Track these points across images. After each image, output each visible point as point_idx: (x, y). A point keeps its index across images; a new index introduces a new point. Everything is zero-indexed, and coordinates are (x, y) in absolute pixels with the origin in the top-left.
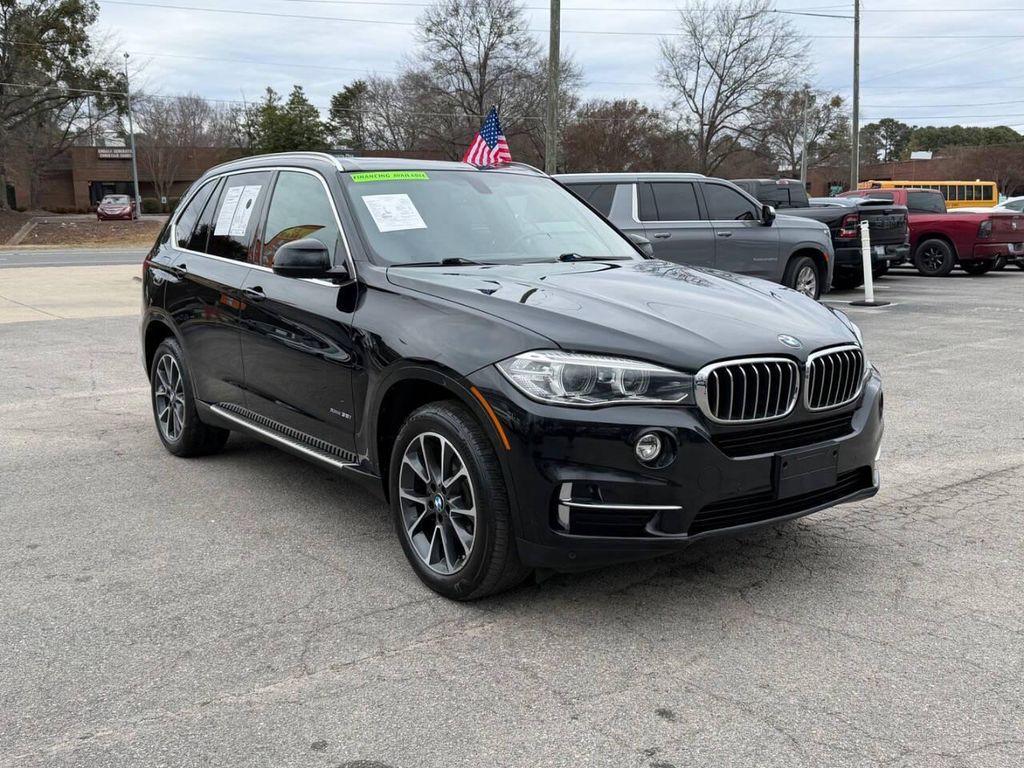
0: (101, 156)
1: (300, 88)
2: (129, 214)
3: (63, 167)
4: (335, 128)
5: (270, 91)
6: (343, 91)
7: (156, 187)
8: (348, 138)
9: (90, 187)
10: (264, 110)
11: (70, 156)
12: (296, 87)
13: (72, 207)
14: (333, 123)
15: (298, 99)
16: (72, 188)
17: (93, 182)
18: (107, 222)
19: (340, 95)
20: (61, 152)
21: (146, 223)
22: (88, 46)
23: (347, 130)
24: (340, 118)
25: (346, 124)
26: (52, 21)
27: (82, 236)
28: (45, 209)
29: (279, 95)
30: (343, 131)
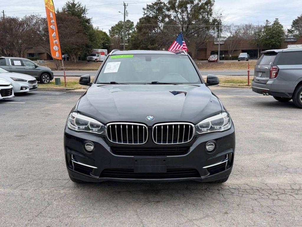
0: (215, 44)
1: (278, 19)
2: (217, 60)
3: (204, 47)
4: (293, 31)
5: (267, 21)
6: (297, 18)
7: (229, 52)
8: (297, 34)
9: (211, 53)
10: (264, 27)
11: (206, 44)
12: (276, 19)
13: (205, 58)
14: (292, 29)
15: (276, 23)
16: (206, 53)
17: (212, 51)
18: (210, 63)
19: (296, 20)
20: (203, 43)
21: (220, 63)
22: (212, 12)
23: (297, 31)
24: (295, 27)
25: (297, 29)
26: (202, 7)
27: (202, 67)
28: (198, 59)
29: (270, 22)
30: (295, 32)
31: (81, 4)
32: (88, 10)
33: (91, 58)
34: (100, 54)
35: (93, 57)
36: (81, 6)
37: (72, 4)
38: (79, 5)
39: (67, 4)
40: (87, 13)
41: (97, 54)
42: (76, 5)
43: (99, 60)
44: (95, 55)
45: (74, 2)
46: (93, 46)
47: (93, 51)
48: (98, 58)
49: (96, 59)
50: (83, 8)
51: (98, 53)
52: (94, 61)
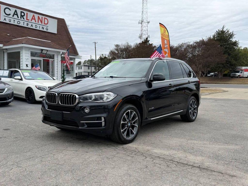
31: (230, 30)
32: (235, 34)
33: (235, 74)
34: (244, 71)
35: (237, 74)
36: (229, 32)
37: (221, 31)
38: (228, 31)
39: (217, 31)
40: (234, 37)
41: (240, 71)
42: (225, 32)
43: (242, 76)
44: (238, 72)
45: (223, 30)
46: (236, 64)
47: (237, 69)
48: (241, 74)
49: (239, 75)
50: (231, 34)
51: (242, 70)
52: (237, 77)
